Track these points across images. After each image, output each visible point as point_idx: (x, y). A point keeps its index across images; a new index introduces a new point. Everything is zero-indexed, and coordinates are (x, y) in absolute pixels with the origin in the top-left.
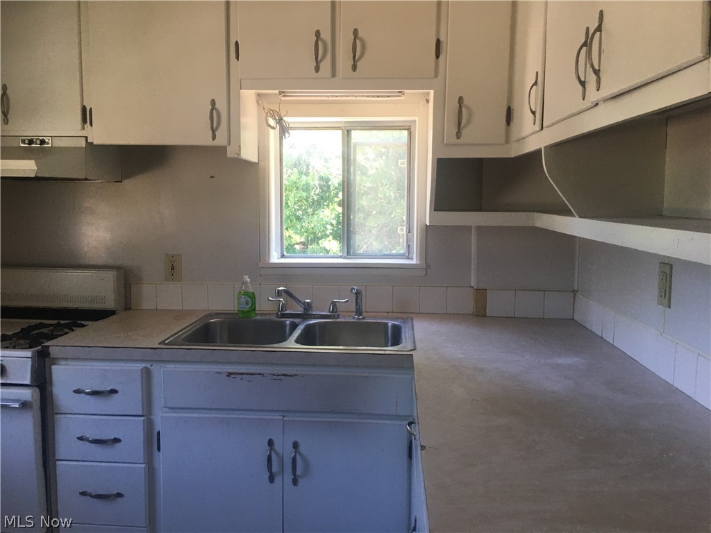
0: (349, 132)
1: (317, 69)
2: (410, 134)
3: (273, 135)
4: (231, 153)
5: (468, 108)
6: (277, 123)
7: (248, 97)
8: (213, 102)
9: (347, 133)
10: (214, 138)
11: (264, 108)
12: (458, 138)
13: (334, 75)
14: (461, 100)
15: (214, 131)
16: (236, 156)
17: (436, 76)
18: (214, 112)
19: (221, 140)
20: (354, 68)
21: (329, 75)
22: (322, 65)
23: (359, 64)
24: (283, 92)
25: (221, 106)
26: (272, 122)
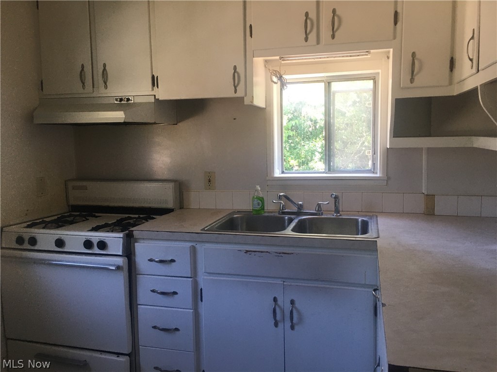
0: (329, 83)
1: (306, 39)
2: (375, 83)
3: (276, 88)
4: (247, 102)
5: (420, 61)
6: (279, 79)
7: (259, 62)
8: (235, 68)
9: (328, 84)
10: (236, 92)
11: (269, 70)
12: (411, 83)
13: (318, 42)
14: (414, 54)
15: (235, 87)
16: (251, 104)
17: (395, 38)
18: (236, 74)
19: (240, 93)
20: (333, 37)
21: (315, 43)
22: (309, 36)
23: (337, 34)
24: (283, 58)
25: (240, 70)
26: (275, 79)
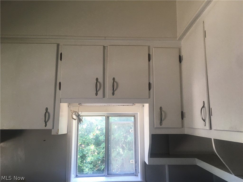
0: (108, 117)
1: (97, 94)
2: (135, 118)
3: (75, 123)
4: (53, 133)
5: (164, 112)
6: (77, 117)
7: (64, 108)
8: (47, 109)
10: (46, 126)
11: (71, 110)
13: (104, 96)
14: (161, 108)
15: (46, 122)
16: (56, 134)
17: (149, 97)
18: (47, 114)
19: (49, 127)
20: (113, 94)
21: (102, 97)
23: (115, 92)
24: (81, 104)
25: (51, 111)
26: (74, 117)
